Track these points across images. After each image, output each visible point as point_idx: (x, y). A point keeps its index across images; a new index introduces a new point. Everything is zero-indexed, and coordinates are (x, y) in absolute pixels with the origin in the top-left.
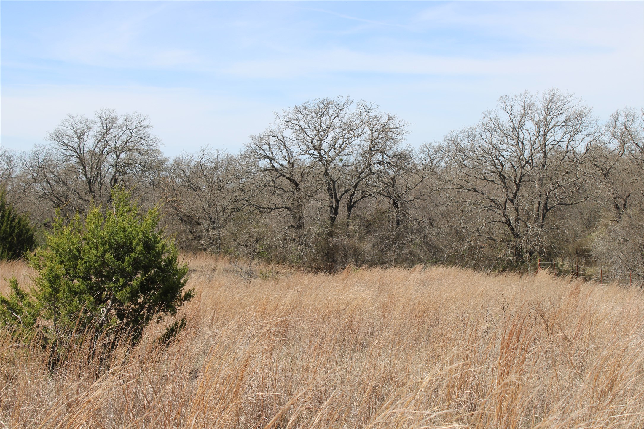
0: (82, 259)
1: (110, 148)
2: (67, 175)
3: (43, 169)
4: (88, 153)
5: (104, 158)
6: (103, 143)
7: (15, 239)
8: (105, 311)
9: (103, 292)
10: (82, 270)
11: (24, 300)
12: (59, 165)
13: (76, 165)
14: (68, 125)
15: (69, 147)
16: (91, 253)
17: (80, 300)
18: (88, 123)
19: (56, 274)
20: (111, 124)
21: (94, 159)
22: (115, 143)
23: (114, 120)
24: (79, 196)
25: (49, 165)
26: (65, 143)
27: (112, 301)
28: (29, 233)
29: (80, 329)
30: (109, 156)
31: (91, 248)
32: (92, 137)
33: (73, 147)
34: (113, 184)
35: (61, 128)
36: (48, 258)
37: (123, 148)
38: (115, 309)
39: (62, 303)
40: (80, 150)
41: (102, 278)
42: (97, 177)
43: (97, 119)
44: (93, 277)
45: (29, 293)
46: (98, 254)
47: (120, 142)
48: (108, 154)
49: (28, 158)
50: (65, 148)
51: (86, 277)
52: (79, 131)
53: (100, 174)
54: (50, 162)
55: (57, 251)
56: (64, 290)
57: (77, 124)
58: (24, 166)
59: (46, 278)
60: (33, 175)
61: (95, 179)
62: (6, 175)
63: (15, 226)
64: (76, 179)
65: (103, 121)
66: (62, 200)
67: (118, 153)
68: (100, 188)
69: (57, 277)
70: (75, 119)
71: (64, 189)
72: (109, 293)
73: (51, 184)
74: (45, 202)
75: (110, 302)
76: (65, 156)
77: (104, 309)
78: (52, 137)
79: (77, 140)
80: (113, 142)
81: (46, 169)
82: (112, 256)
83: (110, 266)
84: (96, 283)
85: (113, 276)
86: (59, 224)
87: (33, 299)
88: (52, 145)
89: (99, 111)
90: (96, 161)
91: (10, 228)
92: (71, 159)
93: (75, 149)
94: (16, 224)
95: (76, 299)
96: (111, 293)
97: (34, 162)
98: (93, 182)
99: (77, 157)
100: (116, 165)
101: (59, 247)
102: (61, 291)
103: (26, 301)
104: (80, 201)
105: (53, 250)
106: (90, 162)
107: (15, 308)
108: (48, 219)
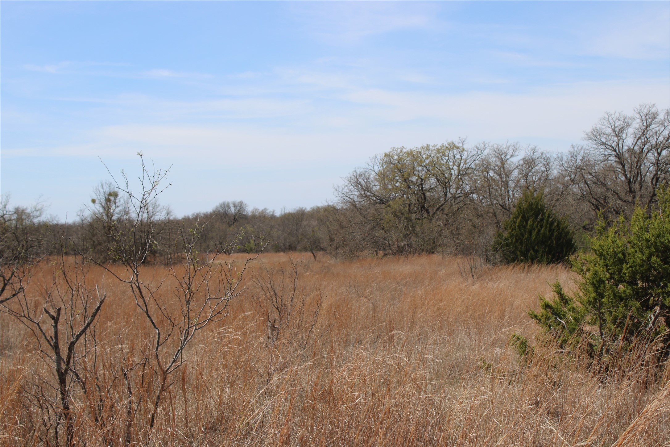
0: (627, 263)
1: (650, 145)
2: (605, 175)
3: (581, 170)
4: (627, 152)
5: (644, 155)
6: (643, 141)
7: (554, 242)
8: (653, 318)
9: (649, 298)
10: (627, 275)
11: (568, 305)
12: (597, 166)
13: (614, 164)
14: (606, 123)
15: (607, 146)
16: (636, 257)
17: (626, 306)
18: (626, 120)
19: (600, 278)
20: (651, 119)
21: (633, 157)
22: (656, 140)
23: (654, 116)
24: (619, 196)
25: (587, 165)
26: (603, 143)
27: (660, 307)
28: (568, 237)
29: (626, 336)
30: (650, 154)
31: (636, 252)
32: (632, 134)
33: (611, 146)
34: (654, 183)
35: (598, 126)
36: (591, 262)
37: (664, 144)
38: (663, 316)
39: (607, 308)
40: (619, 148)
41: (648, 283)
42: (637, 176)
43: (636, 115)
44: (639, 282)
45: (573, 297)
46: (644, 258)
47: (661, 139)
48: (648, 152)
49: (566, 159)
50: (603, 147)
51: (632, 283)
52: (617, 129)
53: (640, 173)
54: (587, 163)
55: (601, 255)
56: (608, 295)
57: (615, 122)
58: (562, 168)
59: (590, 283)
60: (570, 176)
61: (635, 179)
62: (544, 177)
63: (554, 230)
64: (615, 179)
65: (643, 117)
66: (601, 202)
67: (659, 150)
68: (641, 188)
69: (601, 281)
70: (613, 116)
71: (603, 190)
72: (656, 299)
73: (590, 185)
74: (584, 204)
75: (657, 309)
76: (603, 155)
77: (652, 316)
78: (589, 137)
79: (616, 139)
80: (654, 139)
81: (584, 169)
82: (658, 260)
83: (657, 270)
84: (643, 288)
85: (661, 281)
86: (602, 227)
87: (577, 304)
88: (590, 144)
89: (638, 107)
90: (636, 160)
91: (549, 231)
92: (610, 158)
93: (613, 148)
94: (555, 227)
95: (621, 305)
96: (658, 299)
97: (572, 163)
98: (633, 182)
99: (616, 156)
100: (657, 164)
101: (603, 250)
102: (606, 296)
103: (570, 306)
104: (619, 202)
105: (596, 253)
106: (629, 161)
107: (559, 313)
108: (587, 222)
